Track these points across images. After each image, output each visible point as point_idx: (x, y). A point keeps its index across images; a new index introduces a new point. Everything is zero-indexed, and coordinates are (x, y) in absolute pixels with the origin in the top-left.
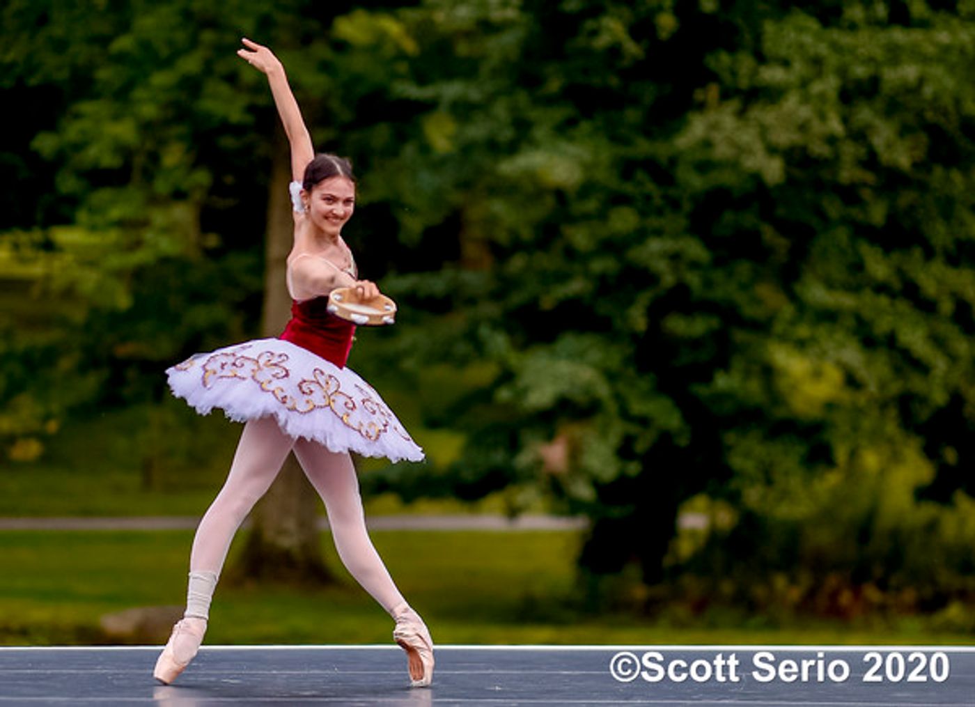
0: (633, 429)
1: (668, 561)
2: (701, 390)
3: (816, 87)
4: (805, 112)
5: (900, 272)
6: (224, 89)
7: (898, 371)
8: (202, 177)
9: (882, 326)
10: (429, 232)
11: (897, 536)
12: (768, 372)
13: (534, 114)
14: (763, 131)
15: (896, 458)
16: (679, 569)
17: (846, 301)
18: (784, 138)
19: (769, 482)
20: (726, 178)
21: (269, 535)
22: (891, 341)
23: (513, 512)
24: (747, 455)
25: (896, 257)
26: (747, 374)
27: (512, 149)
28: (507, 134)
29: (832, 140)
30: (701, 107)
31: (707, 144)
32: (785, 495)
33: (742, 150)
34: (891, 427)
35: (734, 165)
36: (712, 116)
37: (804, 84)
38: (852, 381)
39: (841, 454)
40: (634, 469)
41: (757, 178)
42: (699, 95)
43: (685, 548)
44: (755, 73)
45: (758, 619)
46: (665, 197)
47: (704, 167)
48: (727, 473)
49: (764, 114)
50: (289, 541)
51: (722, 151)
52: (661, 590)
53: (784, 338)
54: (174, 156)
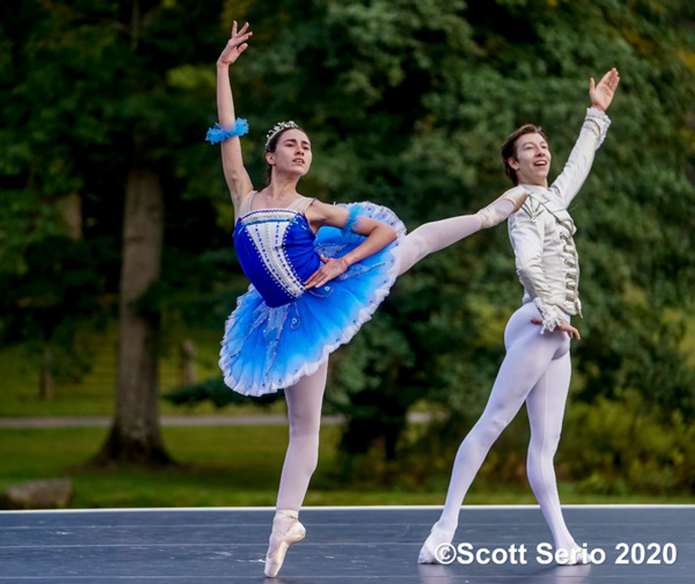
0: (375, 355)
1: (400, 445)
2: (420, 327)
3: (499, 119)
4: (490, 137)
6: (92, 121)
8: (78, 183)
12: (468, 315)
14: (462, 149)
16: (407, 451)
18: (475, 153)
19: (468, 391)
20: (441, 182)
21: (125, 430)
24: (454, 372)
26: (452, 316)
30: (419, 133)
31: (424, 159)
33: (447, 162)
35: (443, 173)
36: (428, 139)
37: (490, 116)
40: (375, 382)
41: (458, 181)
42: (419, 125)
43: (412, 436)
44: (456, 110)
46: (396, 195)
47: (423, 174)
48: (442, 385)
49: (463, 138)
50: (139, 435)
51: (434, 163)
52: (394, 466)
53: (478, 292)
54: (56, 168)
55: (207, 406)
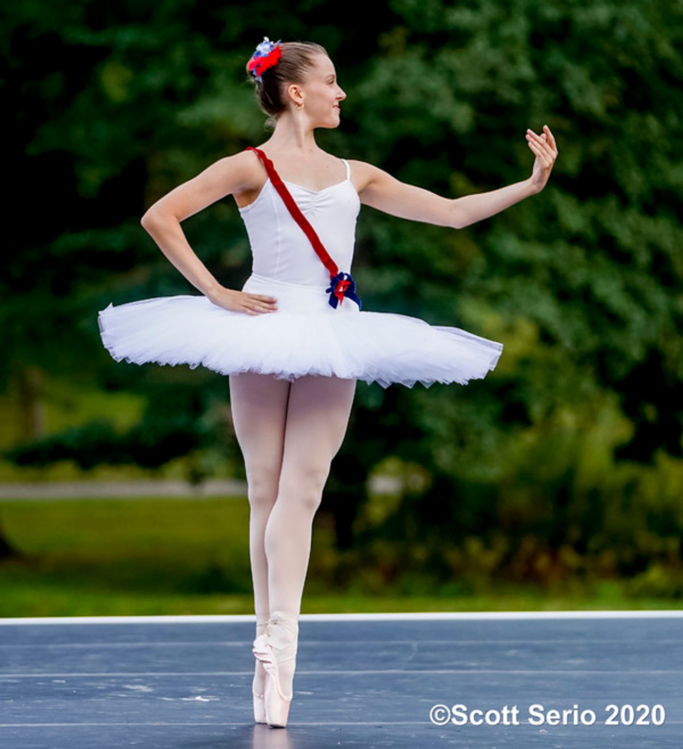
1: (357, 527)
3: (507, 30)
4: (494, 57)
5: (595, 222)
7: (594, 327)
9: (578, 277)
10: (107, 186)
11: (595, 495)
13: (213, 60)
14: (451, 75)
15: (592, 418)
16: (370, 534)
17: (539, 253)
18: (472, 82)
19: (461, 443)
20: (414, 126)
22: (586, 294)
23: (196, 478)
24: (439, 414)
25: (591, 207)
27: (191, 97)
28: (184, 82)
29: (521, 85)
30: (385, 52)
31: (393, 91)
32: (478, 455)
33: (428, 96)
34: (588, 384)
35: (419, 112)
36: (398, 61)
37: (493, 26)
38: (546, 337)
39: (537, 410)
41: (445, 125)
43: (377, 512)
44: (441, 17)
45: (451, 587)
47: (390, 113)
48: (419, 434)
49: (450, 58)
51: (408, 98)
52: (351, 557)
53: (475, 293)
55: (67, 468)
